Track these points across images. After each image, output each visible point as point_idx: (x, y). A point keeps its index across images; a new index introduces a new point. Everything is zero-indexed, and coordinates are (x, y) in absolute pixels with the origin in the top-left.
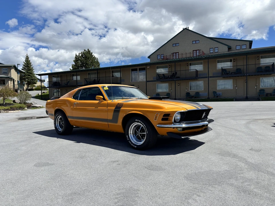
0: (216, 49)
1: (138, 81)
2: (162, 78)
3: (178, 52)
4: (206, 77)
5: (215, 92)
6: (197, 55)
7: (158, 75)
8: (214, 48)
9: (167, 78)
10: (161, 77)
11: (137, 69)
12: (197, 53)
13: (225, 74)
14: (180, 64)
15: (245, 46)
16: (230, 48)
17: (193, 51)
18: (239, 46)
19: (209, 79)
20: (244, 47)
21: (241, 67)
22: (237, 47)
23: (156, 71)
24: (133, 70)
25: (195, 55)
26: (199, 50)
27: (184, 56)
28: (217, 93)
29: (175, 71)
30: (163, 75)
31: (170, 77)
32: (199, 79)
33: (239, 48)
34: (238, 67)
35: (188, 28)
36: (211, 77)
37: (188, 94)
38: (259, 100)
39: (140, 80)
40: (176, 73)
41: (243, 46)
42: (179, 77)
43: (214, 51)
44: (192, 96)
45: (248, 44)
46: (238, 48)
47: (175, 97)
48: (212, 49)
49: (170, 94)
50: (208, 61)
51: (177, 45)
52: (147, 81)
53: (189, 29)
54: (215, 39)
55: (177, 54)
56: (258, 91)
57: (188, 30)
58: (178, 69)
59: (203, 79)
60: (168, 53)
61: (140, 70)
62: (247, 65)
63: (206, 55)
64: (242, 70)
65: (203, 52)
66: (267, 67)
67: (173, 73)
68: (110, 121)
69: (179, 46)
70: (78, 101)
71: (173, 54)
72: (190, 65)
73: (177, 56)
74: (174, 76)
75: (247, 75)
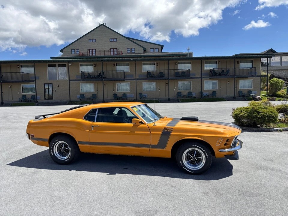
1: (58, 79)
3: (95, 49)
4: (134, 79)
5: (141, 94)
6: (115, 54)
7: (83, 73)
8: (131, 49)
9: (93, 78)
10: (86, 77)
11: (56, 65)
12: (115, 52)
13: (150, 77)
14: (106, 64)
15: (158, 49)
16: (145, 51)
17: (111, 49)
18: (153, 49)
19: (136, 81)
21: (163, 71)
22: (151, 49)
23: (79, 69)
24: (49, 66)
26: (116, 49)
27: (102, 54)
28: (143, 95)
29: (103, 71)
30: (89, 74)
31: (96, 76)
32: (125, 81)
33: (153, 51)
34: (161, 71)
35: (104, 24)
36: (138, 79)
37: (115, 95)
38: (179, 102)
39: (60, 78)
40: (104, 73)
41: (156, 49)
42: (105, 78)
43: (131, 51)
44: (120, 98)
45: (160, 47)
47: (104, 98)
48: (129, 50)
49: (96, 95)
50: (136, 63)
51: (93, 41)
52: (70, 80)
53: (106, 25)
54: (132, 40)
55: (94, 50)
56: (176, 93)
57: (105, 26)
58: (105, 69)
59: (130, 81)
60: (84, 48)
61: (59, 66)
62: (169, 70)
63: (123, 55)
64: (164, 73)
65: (121, 51)
66: (183, 72)
67: (100, 73)
68: (153, 146)
69: (96, 43)
70: (95, 123)
71: (89, 50)
72: (117, 65)
73: (94, 53)
74: (101, 76)
75: (169, 78)
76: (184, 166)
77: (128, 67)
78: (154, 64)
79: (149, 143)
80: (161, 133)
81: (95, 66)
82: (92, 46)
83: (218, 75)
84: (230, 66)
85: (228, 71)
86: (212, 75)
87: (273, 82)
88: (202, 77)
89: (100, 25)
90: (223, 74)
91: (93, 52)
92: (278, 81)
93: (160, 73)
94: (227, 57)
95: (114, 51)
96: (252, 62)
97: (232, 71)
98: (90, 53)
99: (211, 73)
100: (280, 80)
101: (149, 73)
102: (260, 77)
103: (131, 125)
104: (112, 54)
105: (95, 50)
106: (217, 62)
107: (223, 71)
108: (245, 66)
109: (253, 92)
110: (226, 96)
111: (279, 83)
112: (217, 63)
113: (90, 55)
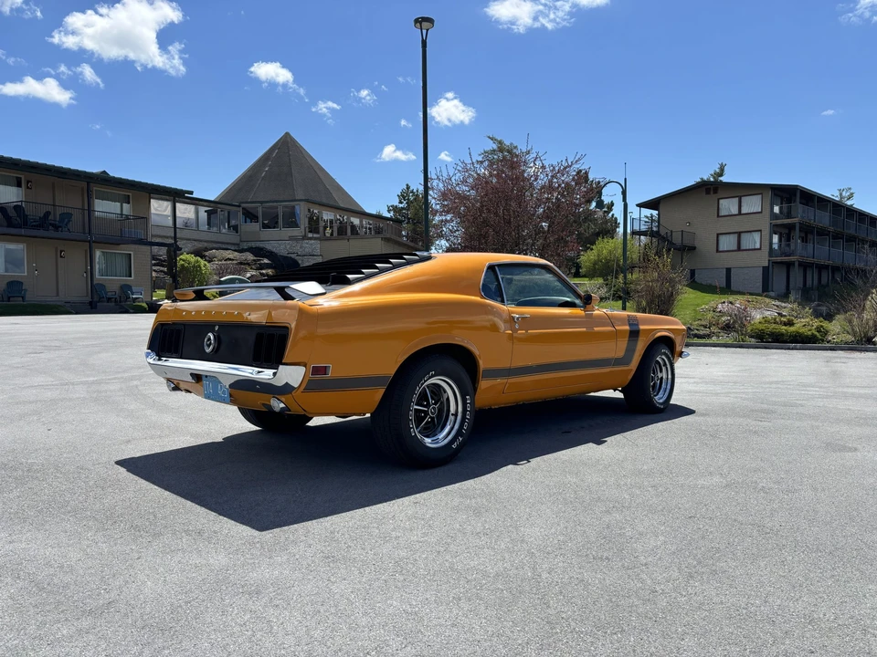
80: (629, 327)
83: (36, 227)
85: (66, 217)
86: (6, 224)
87: (186, 265)
90: (51, 225)
92: (198, 261)
96: (125, 201)
99: (1, 216)
100: (202, 262)
102: (149, 248)
106: (19, 179)
109: (134, 289)
110: (54, 299)
111: (199, 266)
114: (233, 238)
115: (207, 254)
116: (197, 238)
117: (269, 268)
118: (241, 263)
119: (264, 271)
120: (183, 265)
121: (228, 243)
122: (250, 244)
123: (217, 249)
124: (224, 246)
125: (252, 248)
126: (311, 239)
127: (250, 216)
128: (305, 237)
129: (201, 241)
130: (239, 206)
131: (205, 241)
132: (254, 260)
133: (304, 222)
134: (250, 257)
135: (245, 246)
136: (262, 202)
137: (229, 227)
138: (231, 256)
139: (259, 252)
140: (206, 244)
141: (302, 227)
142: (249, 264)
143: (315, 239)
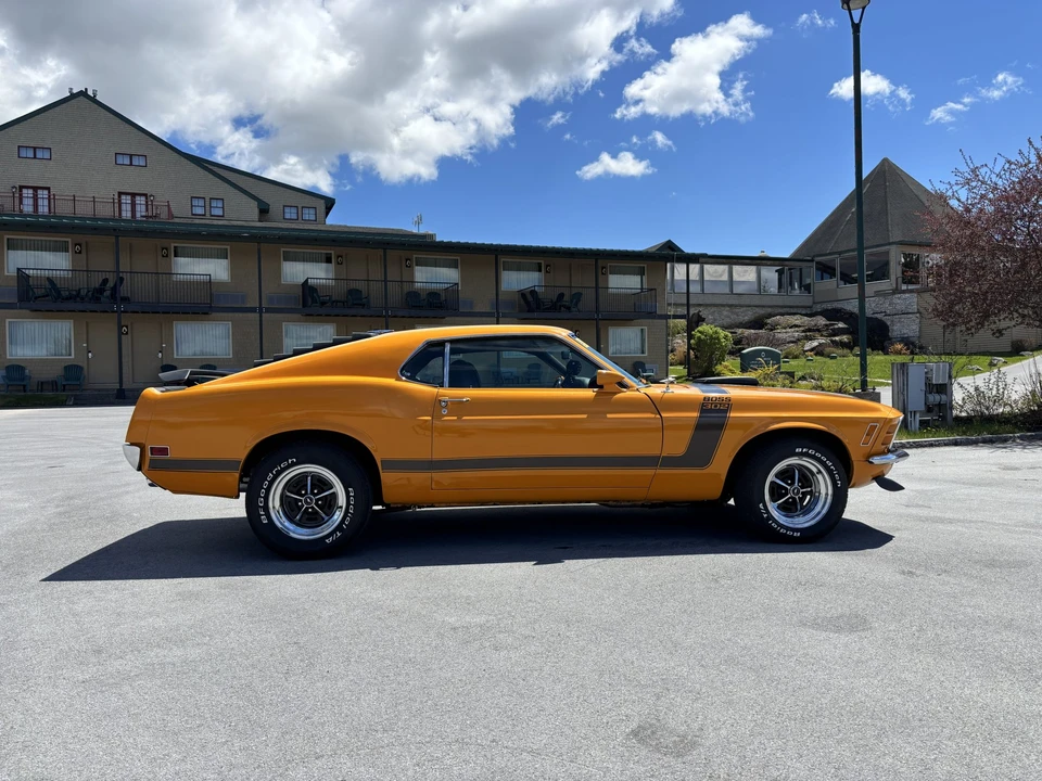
0: (214, 204)
2: (47, 296)
3: (48, 189)
4: (252, 310)
6: (138, 215)
7: (22, 275)
8: (208, 200)
9: (70, 298)
10: (38, 292)
12: (138, 208)
13: (315, 302)
14: (131, 245)
15: (312, 211)
16: (264, 211)
17: (120, 194)
18: (294, 210)
19: (261, 316)
20: (309, 215)
21: (360, 286)
22: (287, 210)
23: (1, 261)
25: (129, 214)
26: (145, 195)
29: (118, 271)
30: (49, 279)
31: (83, 292)
32: (214, 314)
33: (294, 217)
34: (353, 285)
35: (90, 93)
36: (269, 310)
40: (121, 280)
41: (306, 211)
42: (125, 299)
43: (208, 208)
45: (320, 204)
46: (290, 214)
47: (121, 382)
48: (201, 203)
49: (81, 368)
51: (39, 155)
53: (97, 98)
54: (215, 169)
55: (42, 193)
57: (93, 100)
58: (125, 265)
59: (231, 314)
62: (386, 281)
63: (176, 220)
64: (364, 294)
65: (169, 206)
66: (433, 294)
67: (105, 281)
68: (671, 462)
69: (51, 162)
70: (449, 393)
71: (21, 191)
72: (175, 256)
73: (40, 202)
74: (108, 293)
75: (387, 312)
76: (770, 517)
77: (224, 263)
78: (328, 260)
79: (655, 452)
80: (696, 414)
81: (79, 250)
82: (33, 173)
83: (549, 310)
84: (582, 280)
85: (577, 297)
86: (526, 308)
87: (703, 337)
88: (498, 313)
89: (73, 96)
90: (564, 306)
91: (35, 199)
92: (716, 332)
93: (353, 293)
94: (576, 250)
95: (133, 205)
96: (641, 272)
97: (588, 297)
98: (21, 203)
99: (522, 302)
100: (722, 333)
101: (308, 289)
102: (664, 321)
103: (589, 393)
104: (127, 214)
105: (46, 192)
106: (540, 264)
107: (561, 296)
108: (624, 283)
109: (647, 366)
111: (718, 338)
112: (540, 271)
113: (21, 211)
114: (806, 300)
115: (769, 321)
116: (757, 303)
117: (844, 334)
118: (809, 330)
119: (837, 338)
120: (699, 337)
121: (797, 307)
122: (825, 306)
123: (782, 315)
124: (792, 311)
125: (827, 310)
126: (904, 292)
127: (826, 270)
128: (897, 291)
129: (763, 306)
130: (812, 261)
131: (770, 307)
132: (826, 325)
133: (895, 271)
134: (822, 321)
135: (818, 308)
136: (840, 253)
137: (800, 287)
138: (797, 322)
139: (834, 315)
140: (769, 310)
141: (893, 277)
142: (819, 330)
143: (911, 291)
